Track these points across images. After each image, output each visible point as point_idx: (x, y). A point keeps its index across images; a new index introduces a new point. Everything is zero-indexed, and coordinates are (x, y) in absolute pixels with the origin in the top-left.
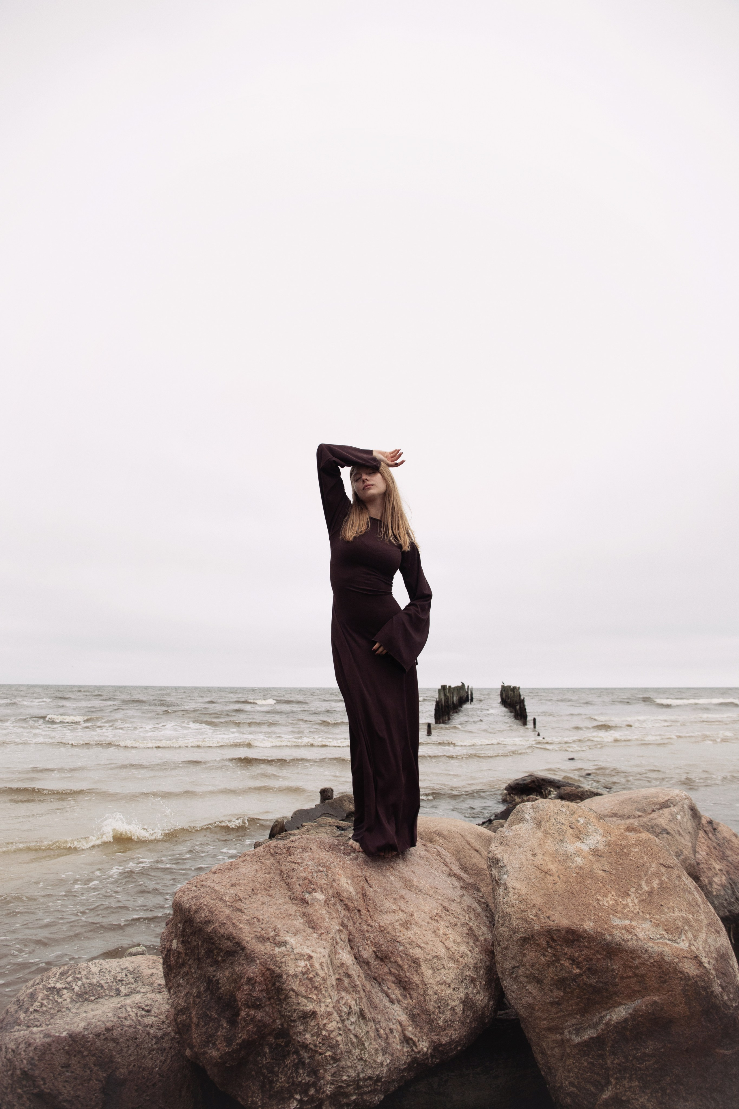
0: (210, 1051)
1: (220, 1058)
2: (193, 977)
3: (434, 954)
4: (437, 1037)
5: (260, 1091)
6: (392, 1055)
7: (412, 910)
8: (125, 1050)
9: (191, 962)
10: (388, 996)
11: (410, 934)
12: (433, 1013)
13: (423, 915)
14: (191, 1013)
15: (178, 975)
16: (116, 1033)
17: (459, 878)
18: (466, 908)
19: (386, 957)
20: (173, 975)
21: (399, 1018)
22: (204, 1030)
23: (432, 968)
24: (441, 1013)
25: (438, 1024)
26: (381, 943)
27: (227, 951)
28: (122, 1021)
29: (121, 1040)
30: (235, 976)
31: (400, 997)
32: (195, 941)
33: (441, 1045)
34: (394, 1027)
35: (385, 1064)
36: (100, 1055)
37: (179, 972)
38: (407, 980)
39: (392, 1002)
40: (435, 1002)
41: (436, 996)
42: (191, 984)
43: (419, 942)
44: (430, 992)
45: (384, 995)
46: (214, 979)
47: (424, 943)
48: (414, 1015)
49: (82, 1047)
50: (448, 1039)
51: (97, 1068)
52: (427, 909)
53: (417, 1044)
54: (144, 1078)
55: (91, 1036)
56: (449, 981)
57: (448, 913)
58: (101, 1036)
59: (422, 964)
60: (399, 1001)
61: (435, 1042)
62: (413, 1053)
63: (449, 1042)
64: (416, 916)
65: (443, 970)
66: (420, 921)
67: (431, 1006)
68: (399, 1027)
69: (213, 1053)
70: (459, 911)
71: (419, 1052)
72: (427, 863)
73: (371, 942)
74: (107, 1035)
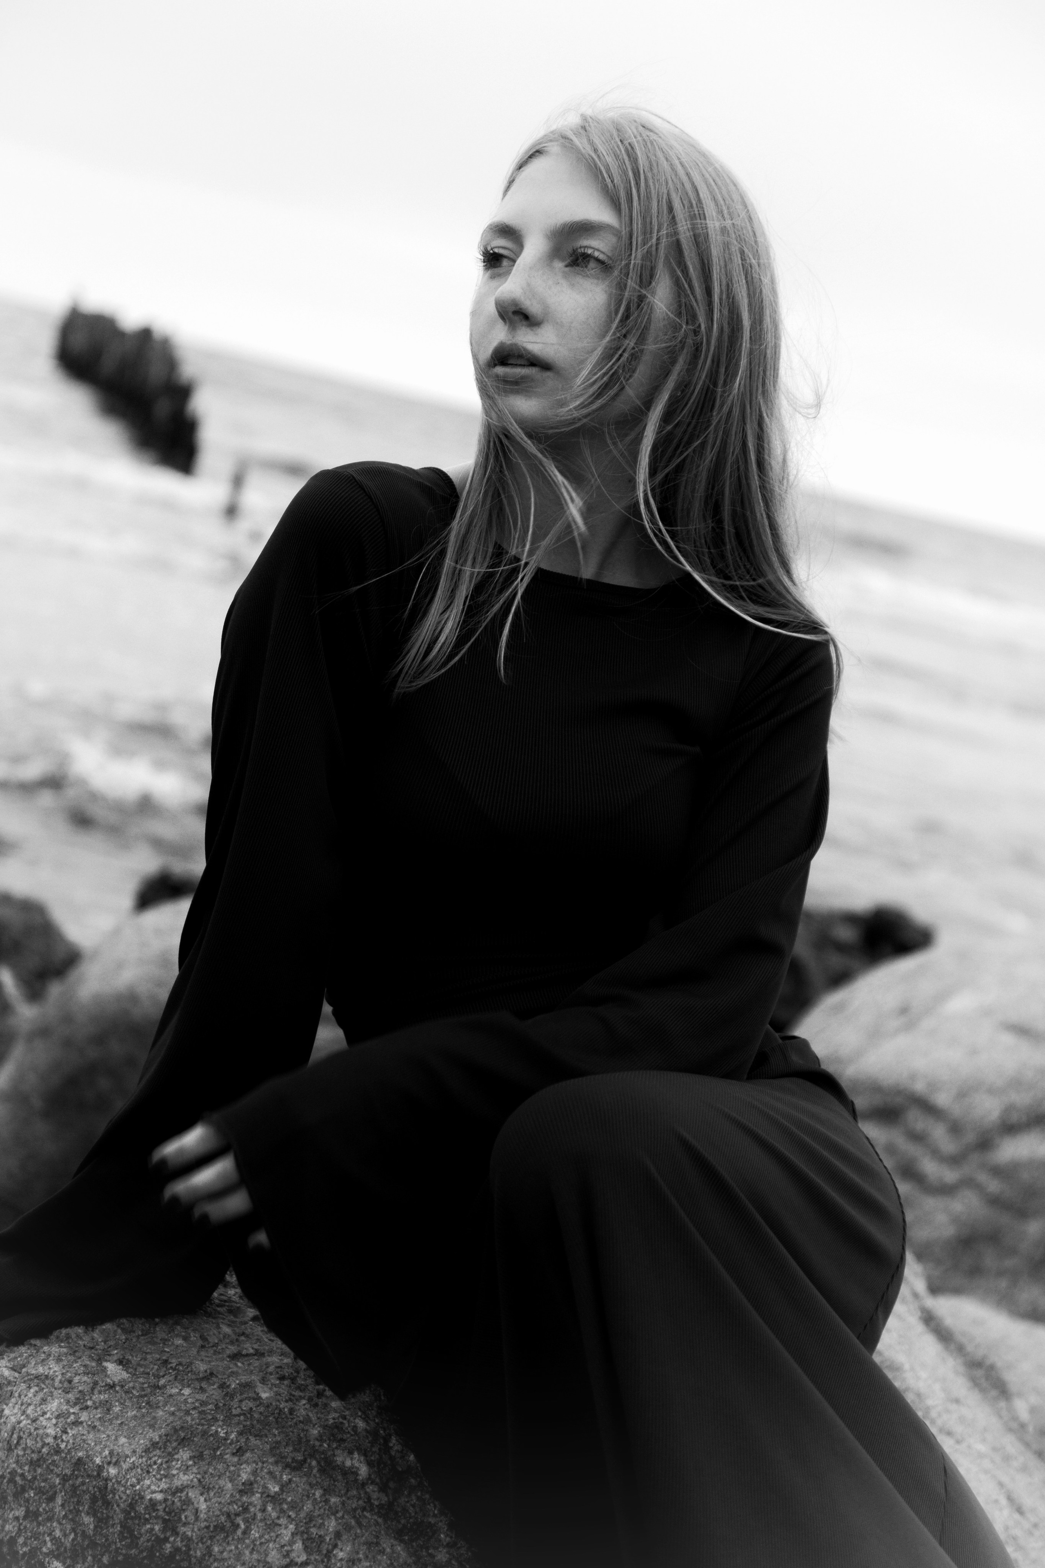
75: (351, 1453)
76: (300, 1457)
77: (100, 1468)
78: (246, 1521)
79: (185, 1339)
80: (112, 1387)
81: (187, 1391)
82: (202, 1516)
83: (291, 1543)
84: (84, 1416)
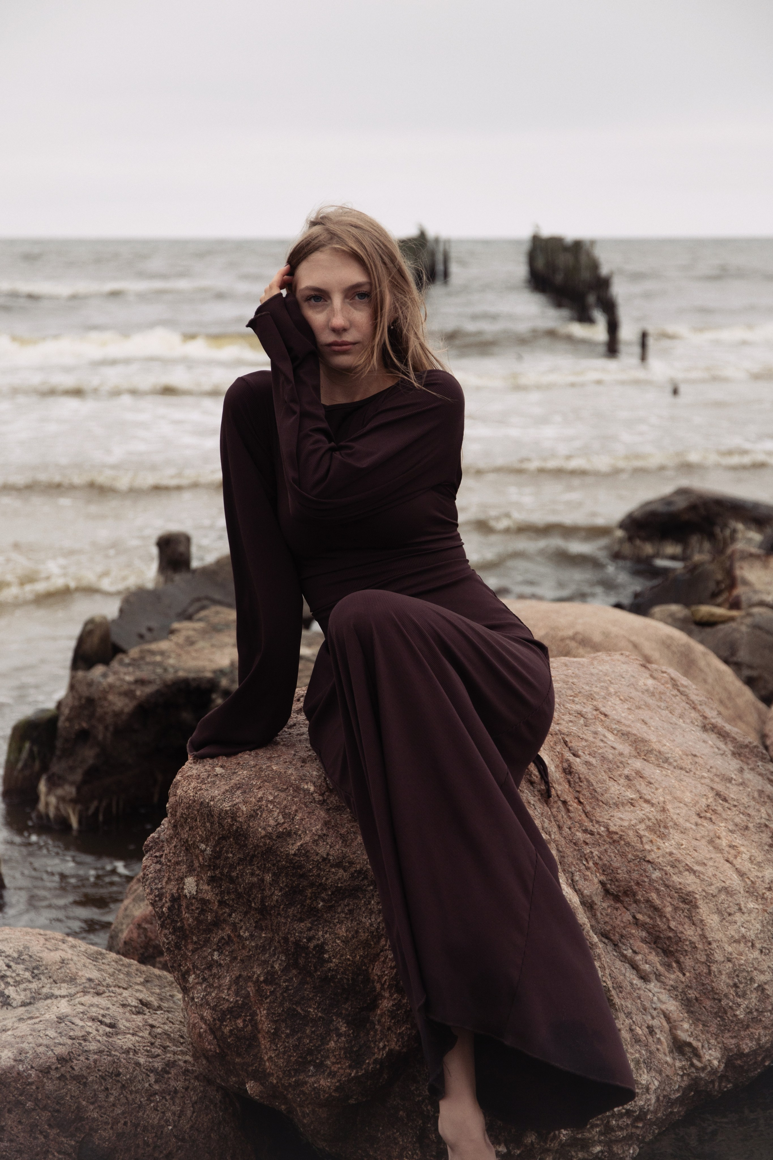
0: (313, 1079)
1: (337, 1089)
2: (244, 947)
3: (720, 884)
4: (733, 1041)
5: (417, 1145)
6: (660, 1072)
7: (662, 799)
8: (102, 1096)
9: (235, 917)
10: (634, 967)
11: (667, 846)
12: (726, 996)
13: (684, 811)
14: (254, 1014)
15: (204, 945)
16: (78, 1065)
17: (723, 735)
18: (756, 795)
19: (626, 893)
20: (190, 947)
21: (663, 1007)
22: (292, 1041)
23: (719, 912)
24: (739, 997)
25: (736, 1016)
26: (616, 865)
27: (338, 890)
28: (80, 1044)
29: (90, 1079)
30: (363, 936)
31: (659, 967)
32: (252, 874)
33: (741, 1055)
34: (655, 1023)
35: (653, 1087)
36: (57, 1107)
37: (207, 941)
38: (671, 934)
39: (644, 978)
40: (729, 975)
41: (731, 965)
42: (242, 961)
43: (689, 861)
44: (718, 956)
45: (627, 965)
46: (311, 945)
47: (698, 863)
48: (689, 1000)
49: (21, 1095)
50: (753, 1044)
51: (55, 1131)
52: (688, 797)
53: (701, 1052)
54: (148, 1146)
55: (33, 1073)
56: (751, 935)
57: (726, 805)
58: (53, 1073)
59: (700, 903)
60: (658, 976)
61: (731, 1050)
62: (693, 1070)
63: (754, 1051)
64: (671, 810)
65: (738, 914)
66: (681, 821)
67: (723, 983)
68: (665, 1024)
69: (322, 1082)
70: (745, 800)
71: (704, 1069)
72: (663, 705)
73: (596, 864)
74: (63, 1070)
75: (307, 783)
76: (285, 787)
77: (208, 803)
78: (261, 812)
79: (249, 755)
80: (217, 775)
81: (245, 772)
82: (245, 813)
83: (278, 816)
84: (204, 787)
